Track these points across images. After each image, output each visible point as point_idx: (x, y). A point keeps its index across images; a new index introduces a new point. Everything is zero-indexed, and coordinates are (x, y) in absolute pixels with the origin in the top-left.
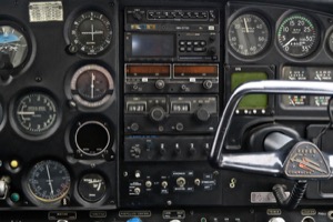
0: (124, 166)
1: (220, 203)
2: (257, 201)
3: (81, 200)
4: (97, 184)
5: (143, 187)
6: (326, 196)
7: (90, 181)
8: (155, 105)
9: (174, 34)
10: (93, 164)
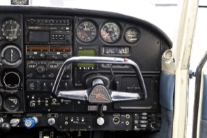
0: (27, 93)
1: (73, 110)
2: (91, 110)
3: (7, 109)
4: (15, 101)
5: (37, 103)
6: (123, 108)
7: (12, 100)
8: (40, 65)
9: (49, 31)
10: (12, 92)
